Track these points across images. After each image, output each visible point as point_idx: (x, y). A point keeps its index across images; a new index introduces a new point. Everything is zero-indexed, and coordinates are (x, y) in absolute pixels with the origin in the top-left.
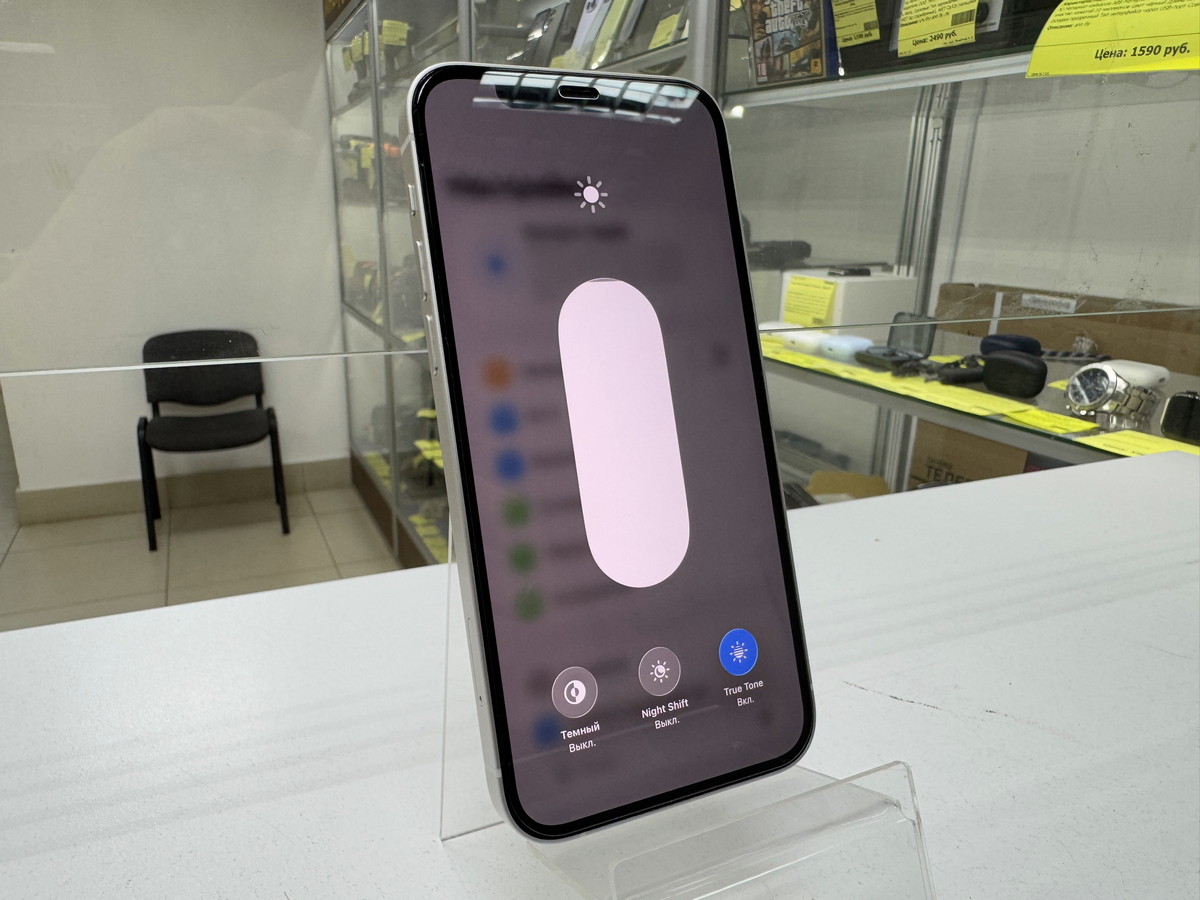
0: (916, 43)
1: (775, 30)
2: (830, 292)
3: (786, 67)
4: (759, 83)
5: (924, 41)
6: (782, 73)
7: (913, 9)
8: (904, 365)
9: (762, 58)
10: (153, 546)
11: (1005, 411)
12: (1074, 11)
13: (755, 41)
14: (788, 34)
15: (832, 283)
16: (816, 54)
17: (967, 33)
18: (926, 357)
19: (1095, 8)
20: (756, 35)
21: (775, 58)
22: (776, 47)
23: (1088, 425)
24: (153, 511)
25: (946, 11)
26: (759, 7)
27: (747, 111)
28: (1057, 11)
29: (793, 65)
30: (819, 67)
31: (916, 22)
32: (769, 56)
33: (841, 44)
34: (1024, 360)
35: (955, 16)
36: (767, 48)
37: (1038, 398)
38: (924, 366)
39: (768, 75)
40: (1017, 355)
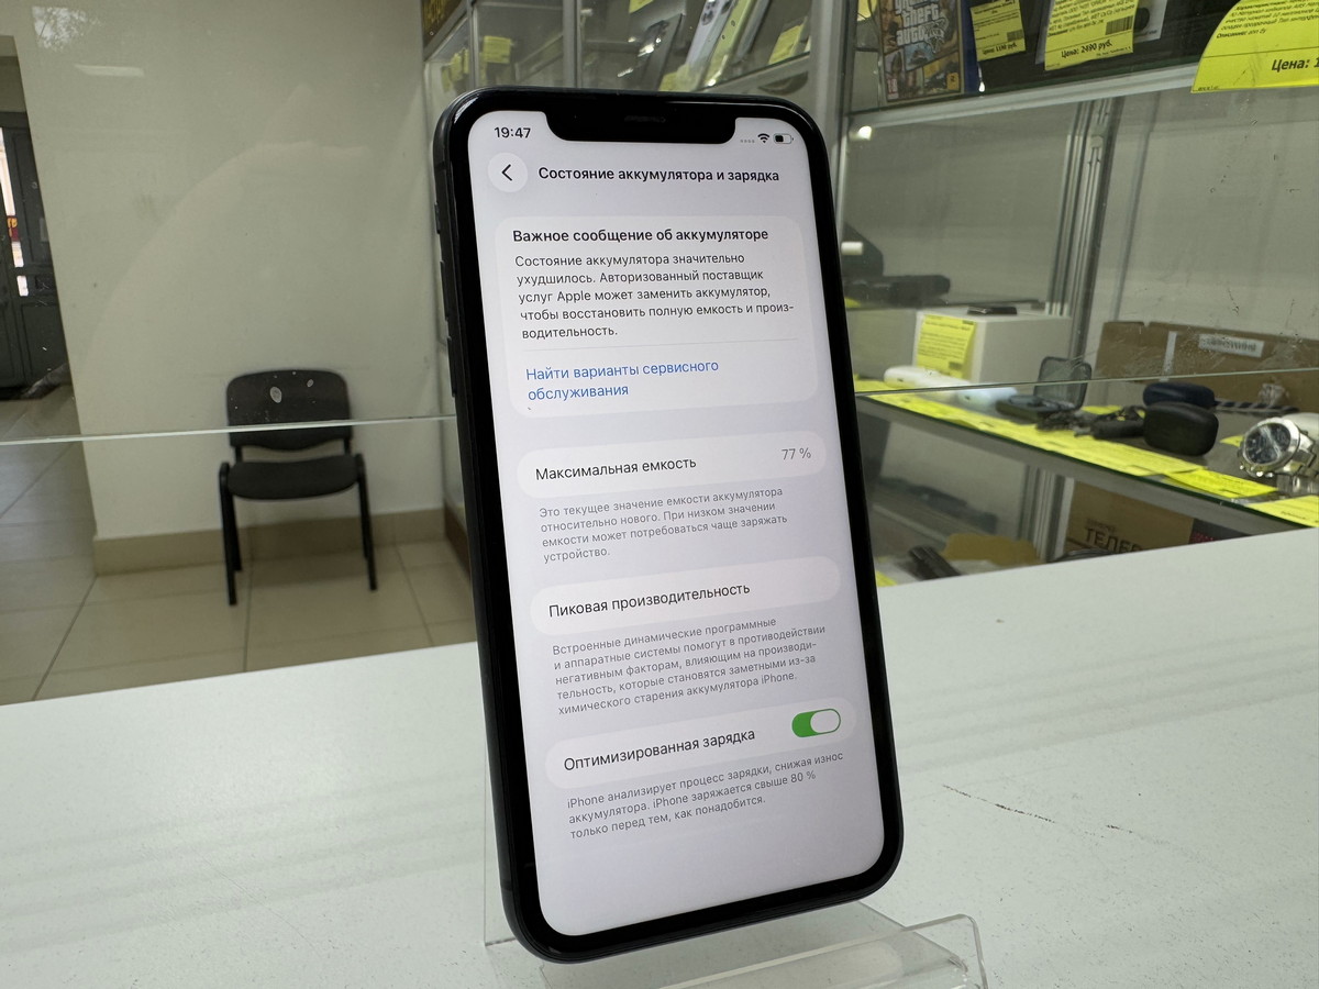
0: (1066, 55)
1: (908, 42)
2: (969, 333)
3: (919, 83)
4: (889, 101)
5: (1075, 52)
6: (914, 90)
7: (1061, 17)
8: (1051, 417)
9: (892, 73)
10: (233, 600)
11: (1166, 472)
12: (1246, 16)
13: (885, 54)
14: (922, 46)
15: (971, 323)
16: (953, 68)
17: (1124, 42)
18: (1079, 407)
19: (1273, 13)
20: (886, 48)
21: (907, 72)
22: (908, 60)
23: (1265, 489)
24: (234, 563)
25: (1100, 18)
26: (889, 16)
27: (875, 132)
28: (1228, 17)
29: (927, 81)
30: (955, 83)
31: (1066, 31)
32: (900, 71)
33: (981, 56)
34: (1192, 414)
35: (1110, 25)
36: (898, 62)
37: (1206, 456)
38: (1076, 419)
39: (900, 91)
40: (1183, 407)
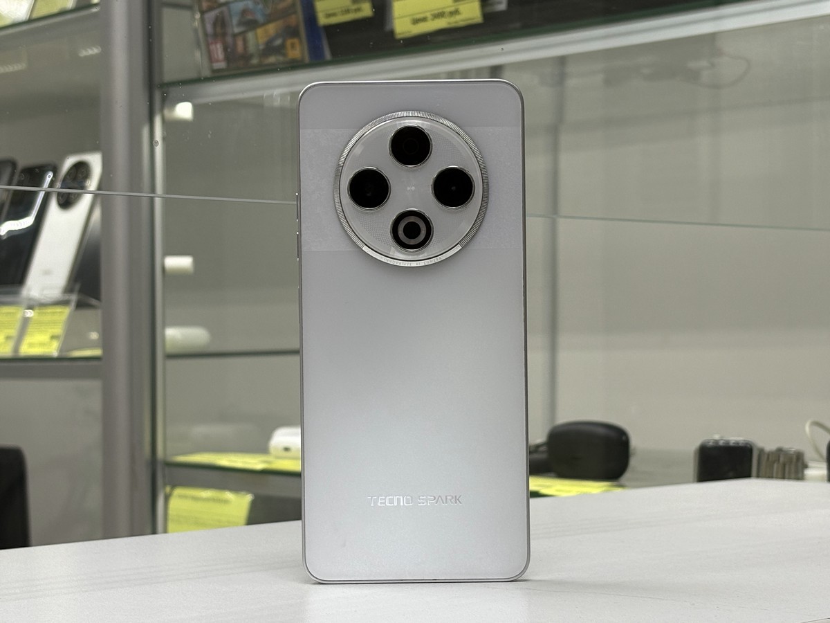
0: (416, 21)
3: (252, 48)
4: (214, 71)
5: (424, 20)
6: (246, 57)
9: (215, 35)
13: (202, 13)
16: (292, 32)
17: (472, 11)
20: (205, 5)
21: (235, 36)
22: (234, 22)
27: (197, 109)
29: (261, 47)
30: (297, 50)
32: (224, 35)
33: (323, 20)
36: (221, 23)
39: (226, 58)
